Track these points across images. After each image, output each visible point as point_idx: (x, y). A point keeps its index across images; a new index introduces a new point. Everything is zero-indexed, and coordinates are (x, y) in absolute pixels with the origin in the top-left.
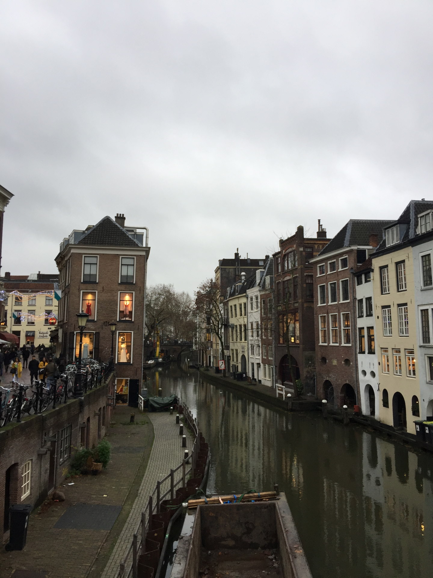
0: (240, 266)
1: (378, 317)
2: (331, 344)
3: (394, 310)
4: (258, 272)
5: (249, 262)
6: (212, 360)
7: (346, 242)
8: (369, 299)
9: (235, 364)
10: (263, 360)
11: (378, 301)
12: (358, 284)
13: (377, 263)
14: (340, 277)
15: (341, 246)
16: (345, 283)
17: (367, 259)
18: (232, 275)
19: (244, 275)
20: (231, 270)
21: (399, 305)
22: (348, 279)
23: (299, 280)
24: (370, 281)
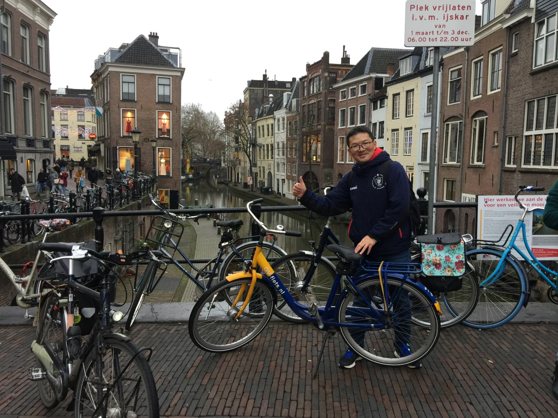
0: (268, 88)
1: (388, 139)
2: (348, 162)
3: (402, 133)
4: (285, 94)
5: (276, 83)
6: (240, 177)
7: (367, 70)
8: (382, 123)
9: (262, 180)
10: (287, 176)
11: (389, 125)
12: (374, 109)
13: (391, 90)
14: (359, 102)
15: (362, 73)
16: (363, 108)
17: (384, 86)
18: (260, 96)
19: (272, 97)
20: (259, 91)
21: (406, 129)
22: (366, 104)
23: (323, 104)
24: (384, 107)
